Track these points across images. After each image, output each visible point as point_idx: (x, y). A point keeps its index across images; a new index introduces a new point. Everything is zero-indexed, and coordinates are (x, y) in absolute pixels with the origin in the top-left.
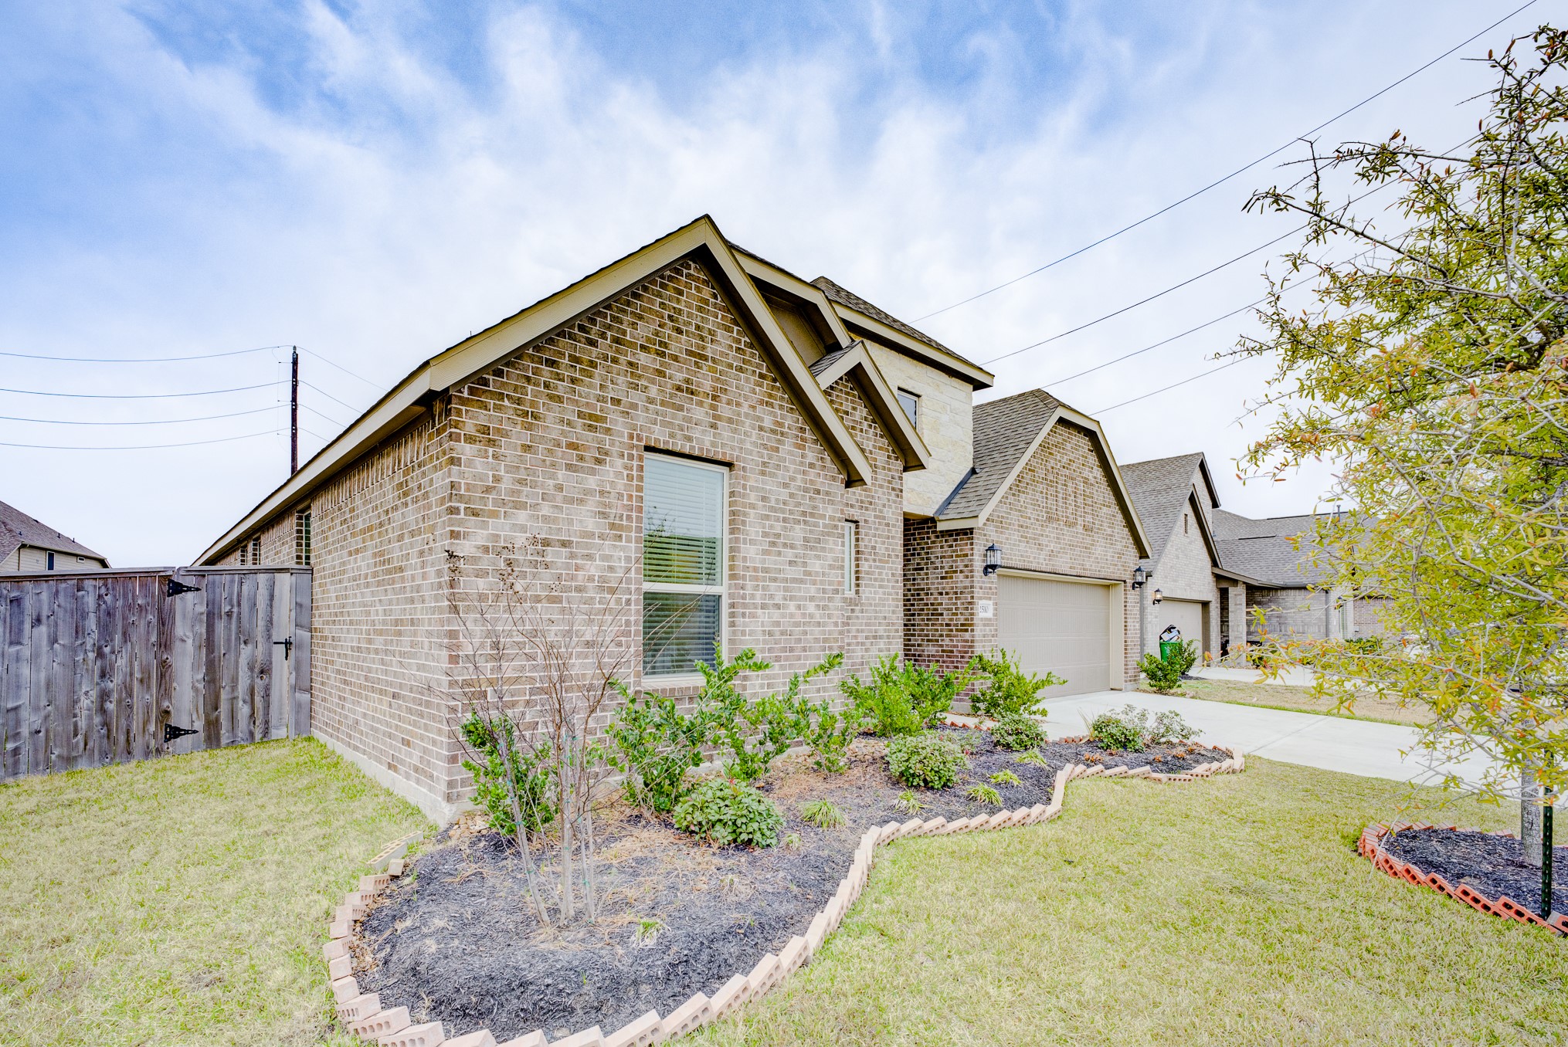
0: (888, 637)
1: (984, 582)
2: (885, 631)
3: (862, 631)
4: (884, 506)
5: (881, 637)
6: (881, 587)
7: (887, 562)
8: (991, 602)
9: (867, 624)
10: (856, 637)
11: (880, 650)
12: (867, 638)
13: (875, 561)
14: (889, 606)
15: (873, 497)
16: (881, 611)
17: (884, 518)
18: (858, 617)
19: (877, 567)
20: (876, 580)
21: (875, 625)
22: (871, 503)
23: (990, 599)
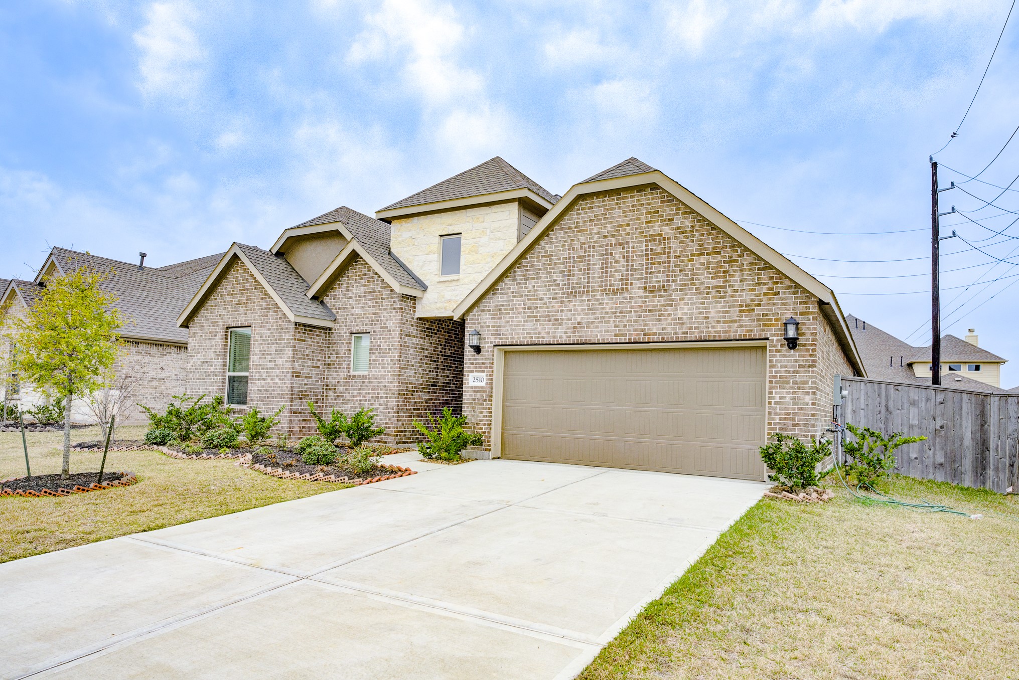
0: (386, 397)
1: (476, 359)
2: (384, 394)
3: (369, 393)
4: (387, 320)
5: (381, 397)
6: (383, 368)
7: (389, 353)
8: (484, 374)
9: (372, 390)
10: (365, 397)
11: (381, 405)
12: (372, 397)
13: (379, 353)
14: (388, 379)
15: (380, 317)
16: (382, 382)
17: (387, 327)
18: (366, 386)
19: (381, 357)
20: (379, 364)
21: (378, 390)
22: (378, 321)
23: (483, 372)
